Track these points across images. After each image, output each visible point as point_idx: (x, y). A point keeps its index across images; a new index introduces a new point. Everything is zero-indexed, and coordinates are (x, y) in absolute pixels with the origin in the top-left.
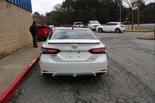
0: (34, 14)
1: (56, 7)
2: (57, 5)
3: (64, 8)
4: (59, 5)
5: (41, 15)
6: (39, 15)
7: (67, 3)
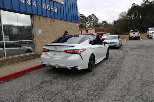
0: (102, 23)
1: (121, 15)
2: (123, 12)
3: (130, 15)
4: (125, 12)
5: (108, 23)
6: (107, 23)
7: (134, 10)
